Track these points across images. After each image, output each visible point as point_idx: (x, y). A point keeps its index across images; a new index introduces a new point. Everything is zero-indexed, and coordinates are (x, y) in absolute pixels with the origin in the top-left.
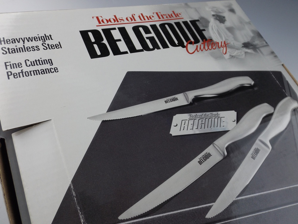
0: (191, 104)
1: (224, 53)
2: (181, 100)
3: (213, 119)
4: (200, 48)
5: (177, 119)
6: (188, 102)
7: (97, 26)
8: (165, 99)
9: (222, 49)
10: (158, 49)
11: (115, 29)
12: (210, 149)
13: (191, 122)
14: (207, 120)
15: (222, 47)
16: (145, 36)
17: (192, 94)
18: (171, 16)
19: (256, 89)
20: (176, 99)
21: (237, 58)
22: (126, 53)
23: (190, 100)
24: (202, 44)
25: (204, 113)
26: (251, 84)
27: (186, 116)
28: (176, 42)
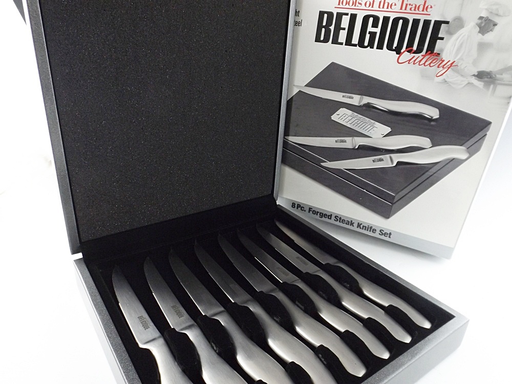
0: (360, 106)
1: (438, 75)
2: (356, 100)
3: (367, 125)
4: (415, 61)
5: (343, 111)
6: (359, 104)
7: (335, 7)
8: (344, 94)
9: (441, 69)
10: (370, 48)
11: (347, 14)
12: (348, 139)
13: (350, 118)
14: (362, 123)
15: (443, 68)
16: (370, 29)
17: (367, 100)
18: (417, 8)
19: (432, 123)
20: (352, 98)
21: (450, 85)
22: (342, 44)
23: (362, 104)
24: (422, 56)
25: (364, 117)
26: (432, 117)
27: (349, 112)
28: (395, 45)
